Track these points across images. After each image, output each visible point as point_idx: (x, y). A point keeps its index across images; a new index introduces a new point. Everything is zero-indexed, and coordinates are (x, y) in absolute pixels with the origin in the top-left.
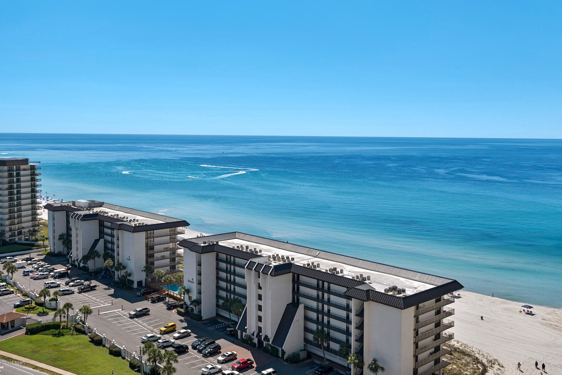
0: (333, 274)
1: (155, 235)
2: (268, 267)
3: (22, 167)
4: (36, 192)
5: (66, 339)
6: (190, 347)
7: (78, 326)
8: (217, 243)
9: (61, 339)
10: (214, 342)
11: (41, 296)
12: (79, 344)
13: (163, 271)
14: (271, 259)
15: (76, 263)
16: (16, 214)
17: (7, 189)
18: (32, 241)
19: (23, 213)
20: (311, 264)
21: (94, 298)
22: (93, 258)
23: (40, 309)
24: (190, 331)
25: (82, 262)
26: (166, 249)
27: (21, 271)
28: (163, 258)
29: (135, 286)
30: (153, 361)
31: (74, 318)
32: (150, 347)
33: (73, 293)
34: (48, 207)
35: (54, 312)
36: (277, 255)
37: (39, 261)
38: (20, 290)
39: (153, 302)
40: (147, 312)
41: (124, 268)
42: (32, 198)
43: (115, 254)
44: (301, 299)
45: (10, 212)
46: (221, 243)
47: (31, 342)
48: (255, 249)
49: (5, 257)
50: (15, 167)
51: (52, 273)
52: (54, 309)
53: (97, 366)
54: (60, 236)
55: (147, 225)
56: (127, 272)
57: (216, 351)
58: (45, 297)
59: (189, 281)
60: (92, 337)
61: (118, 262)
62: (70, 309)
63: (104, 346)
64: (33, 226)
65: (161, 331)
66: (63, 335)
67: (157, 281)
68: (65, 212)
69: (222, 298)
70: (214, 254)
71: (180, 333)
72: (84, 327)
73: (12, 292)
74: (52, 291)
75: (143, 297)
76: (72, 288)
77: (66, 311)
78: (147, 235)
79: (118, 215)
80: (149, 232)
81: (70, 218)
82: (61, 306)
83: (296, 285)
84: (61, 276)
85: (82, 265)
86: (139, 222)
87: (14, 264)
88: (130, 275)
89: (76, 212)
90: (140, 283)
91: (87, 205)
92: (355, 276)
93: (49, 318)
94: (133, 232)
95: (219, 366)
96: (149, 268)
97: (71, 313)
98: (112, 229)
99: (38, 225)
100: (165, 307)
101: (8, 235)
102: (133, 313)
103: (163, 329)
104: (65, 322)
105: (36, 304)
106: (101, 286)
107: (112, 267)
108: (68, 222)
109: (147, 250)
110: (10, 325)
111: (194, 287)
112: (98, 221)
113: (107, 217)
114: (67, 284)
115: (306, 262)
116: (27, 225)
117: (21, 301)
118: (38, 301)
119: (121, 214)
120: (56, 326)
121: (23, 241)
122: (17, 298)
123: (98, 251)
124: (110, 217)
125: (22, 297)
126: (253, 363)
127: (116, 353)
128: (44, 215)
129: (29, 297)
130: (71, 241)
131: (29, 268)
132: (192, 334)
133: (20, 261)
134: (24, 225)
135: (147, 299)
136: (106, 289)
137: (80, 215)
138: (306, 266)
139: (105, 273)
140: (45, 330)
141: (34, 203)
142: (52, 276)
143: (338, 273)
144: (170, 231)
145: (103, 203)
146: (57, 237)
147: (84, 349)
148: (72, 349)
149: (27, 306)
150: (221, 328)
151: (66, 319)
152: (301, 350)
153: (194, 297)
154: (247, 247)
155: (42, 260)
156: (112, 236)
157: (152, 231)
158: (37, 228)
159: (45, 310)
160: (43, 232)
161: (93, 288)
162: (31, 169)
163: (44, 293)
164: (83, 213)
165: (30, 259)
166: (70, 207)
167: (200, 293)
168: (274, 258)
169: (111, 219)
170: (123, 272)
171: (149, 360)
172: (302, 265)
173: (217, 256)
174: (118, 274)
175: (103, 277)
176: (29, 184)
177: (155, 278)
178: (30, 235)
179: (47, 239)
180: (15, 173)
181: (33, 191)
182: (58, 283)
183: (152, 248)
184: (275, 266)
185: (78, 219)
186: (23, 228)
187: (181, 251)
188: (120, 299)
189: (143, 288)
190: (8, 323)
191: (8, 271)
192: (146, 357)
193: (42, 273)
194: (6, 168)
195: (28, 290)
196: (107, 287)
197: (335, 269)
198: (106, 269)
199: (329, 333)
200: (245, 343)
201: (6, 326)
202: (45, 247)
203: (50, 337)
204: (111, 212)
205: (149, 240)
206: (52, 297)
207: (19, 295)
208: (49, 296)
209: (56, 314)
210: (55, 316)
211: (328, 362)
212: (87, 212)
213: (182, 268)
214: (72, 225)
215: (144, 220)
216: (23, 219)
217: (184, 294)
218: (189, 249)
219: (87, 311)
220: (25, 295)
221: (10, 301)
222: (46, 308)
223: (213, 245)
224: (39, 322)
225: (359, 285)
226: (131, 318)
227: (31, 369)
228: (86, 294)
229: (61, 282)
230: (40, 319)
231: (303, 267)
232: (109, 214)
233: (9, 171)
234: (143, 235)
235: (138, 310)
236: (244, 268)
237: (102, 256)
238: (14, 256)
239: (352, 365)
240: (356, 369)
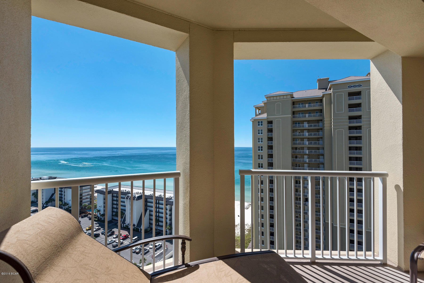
0: (160, 197)
1: (83, 189)
2: (135, 197)
6: (101, 234)
8: (112, 190)
10: (111, 230)
13: (87, 204)
14: (136, 194)
20: (152, 194)
22: (51, 202)
24: (100, 227)
25: (45, 204)
26: (88, 195)
28: (87, 198)
36: (138, 192)
39: (83, 217)
41: (68, 204)
43: (63, 199)
44: (148, 208)
46: (114, 190)
48: (129, 191)
54: (33, 193)
56: (69, 206)
57: (113, 233)
59: (99, 207)
61: (65, 202)
65: (86, 229)
67: (84, 208)
69: (114, 212)
70: (111, 194)
71: (96, 229)
83: (146, 203)
88: (70, 207)
91: (48, 178)
92: (168, 197)
95: (114, 240)
100: (88, 219)
103: (88, 228)
111: (102, 209)
115: (150, 194)
123: (54, 198)
126: (128, 236)
132: (101, 228)
135: (80, 217)
138: (150, 195)
143: (162, 196)
144: (90, 187)
145: (56, 177)
150: (114, 224)
152: (148, 228)
153: (102, 213)
154: (125, 190)
156: (61, 191)
157: (82, 188)
166: (38, 180)
167: (104, 211)
168: (137, 193)
172: (148, 195)
173: (112, 195)
177: (83, 207)
183: (82, 195)
184: (138, 196)
187: (96, 195)
197: (161, 195)
199: (159, 219)
200: (125, 228)
205: (80, 191)
211: (158, 230)
213: (96, 202)
217: (97, 212)
218: (100, 193)
223: (111, 191)
225: (170, 200)
231: (149, 196)
236: (125, 199)
239: (168, 230)
240: (169, 231)
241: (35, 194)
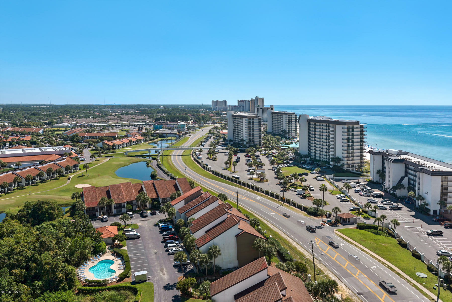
1: (449, 179)
3: (355, 126)
4: (363, 142)
5: (382, 238)
7: (389, 231)
9: (378, 237)
11: (366, 207)
12: (390, 243)
15: (388, 190)
16: (351, 155)
17: (346, 139)
18: (360, 172)
19: (355, 155)
21: (400, 215)
22: (400, 189)
23: (365, 215)
25: (392, 190)
27: (354, 189)
29: (431, 213)
30: (447, 271)
31: (387, 226)
32: (444, 260)
33: (386, 209)
34: (371, 152)
35: (374, 219)
37: (364, 185)
38: (352, 200)
39: (446, 227)
40: (441, 233)
41: (423, 199)
42: (360, 145)
43: (417, 189)
45: (348, 153)
47: (360, 234)
49: (344, 179)
50: (351, 126)
51: (372, 194)
52: (374, 217)
53: (403, 261)
54: (378, 171)
55: (442, 172)
56: (425, 202)
58: (368, 208)
60: (400, 241)
62: (384, 219)
63: (408, 249)
64: (360, 163)
66: (380, 235)
68: (382, 156)
72: (394, 233)
73: (348, 201)
74: (373, 205)
75: (438, 222)
76: (385, 206)
77: (382, 220)
78: (442, 179)
79: (419, 162)
80: (444, 177)
81: (385, 161)
82: (379, 216)
84: (379, 196)
85: (392, 192)
86: (436, 168)
87: (349, 184)
88: (427, 205)
89: (389, 157)
90: (435, 212)
91: (397, 153)
93: (371, 222)
94: (431, 175)
96: (443, 202)
97: (385, 222)
98: (415, 171)
99: (364, 163)
101: (346, 166)
102: (430, 232)
104: (381, 226)
105: (363, 211)
106: (405, 209)
107: (414, 197)
108: (383, 163)
109: (442, 190)
110: (347, 220)
112: (404, 164)
113: (411, 162)
114: (382, 202)
116: (357, 162)
117: (354, 207)
118: (364, 209)
119: (422, 162)
120: (376, 228)
121: (354, 171)
122: (352, 206)
123: (404, 184)
124: (413, 163)
125: (354, 205)
127: (417, 256)
128: (367, 157)
129: (358, 206)
130: (385, 175)
131: (358, 188)
133: (352, 183)
134: (355, 162)
135: (441, 224)
136: (409, 211)
137: (392, 159)
139: (408, 200)
140: (368, 229)
141: (361, 148)
142: (372, 196)
145: (408, 153)
146: (376, 172)
147: (394, 247)
148: (386, 245)
149: (357, 211)
151: (382, 225)
155: (366, 185)
156: (415, 176)
157: (447, 177)
158: (363, 164)
159: (368, 216)
160: (366, 167)
161: (400, 209)
162: (361, 128)
163: (368, 205)
164: (394, 158)
165: (359, 183)
166: (385, 153)
169: (414, 164)
170: (422, 202)
171: (443, 269)
174: (418, 203)
175: (407, 203)
176: (359, 137)
178: (359, 168)
179: (369, 172)
180: (351, 130)
181: (362, 141)
182: (376, 201)
183: (446, 189)
185: (390, 161)
186: (355, 163)
188: (419, 220)
189: (438, 216)
190: (346, 219)
191: (346, 188)
192: (441, 266)
193: (365, 193)
194: (346, 126)
195: (358, 202)
196: (410, 210)
198: (409, 197)
201: (345, 220)
202: (368, 176)
203: (372, 234)
204: (414, 160)
205: (444, 182)
206: (373, 209)
207: (352, 203)
208: (371, 208)
209: (375, 220)
210: (375, 222)
212: (397, 158)
214: (386, 165)
215: (441, 168)
216: (355, 158)
219: (396, 223)
220: (356, 204)
221: (347, 206)
222: (369, 215)
224: (365, 223)
226: (428, 235)
227: (360, 250)
228: (395, 212)
229: (379, 201)
230: (365, 221)
232: (413, 161)
233: (348, 128)
234: (439, 178)
235: (434, 230)
237: (406, 188)
238: (349, 179)
241: (380, 173)
